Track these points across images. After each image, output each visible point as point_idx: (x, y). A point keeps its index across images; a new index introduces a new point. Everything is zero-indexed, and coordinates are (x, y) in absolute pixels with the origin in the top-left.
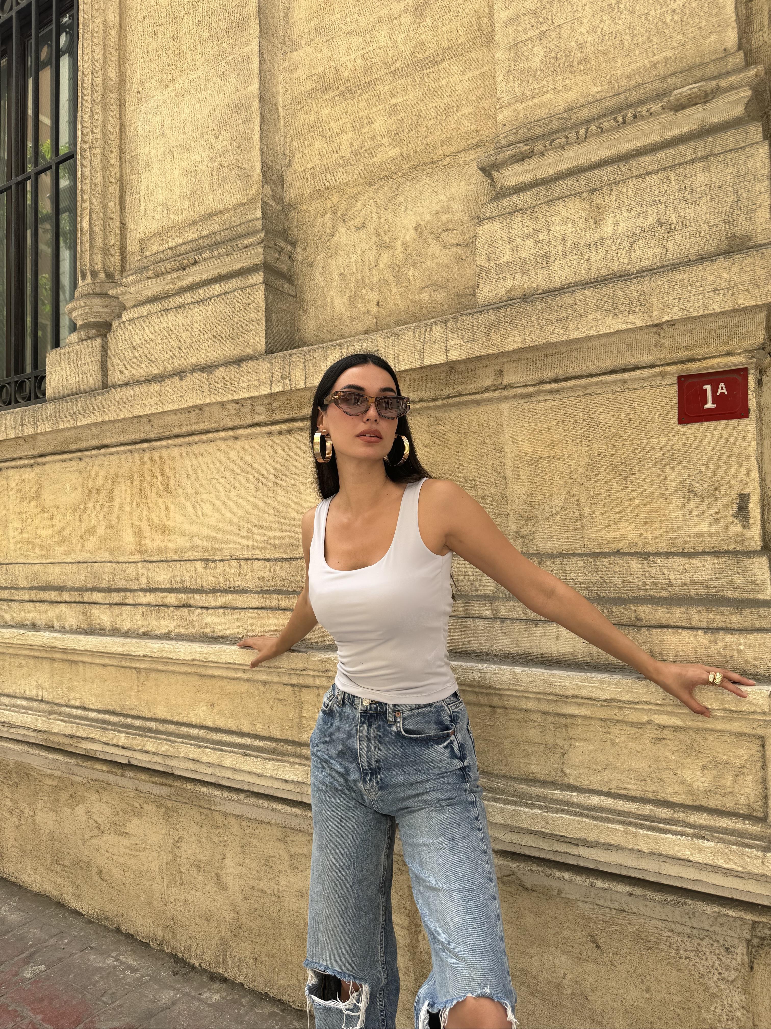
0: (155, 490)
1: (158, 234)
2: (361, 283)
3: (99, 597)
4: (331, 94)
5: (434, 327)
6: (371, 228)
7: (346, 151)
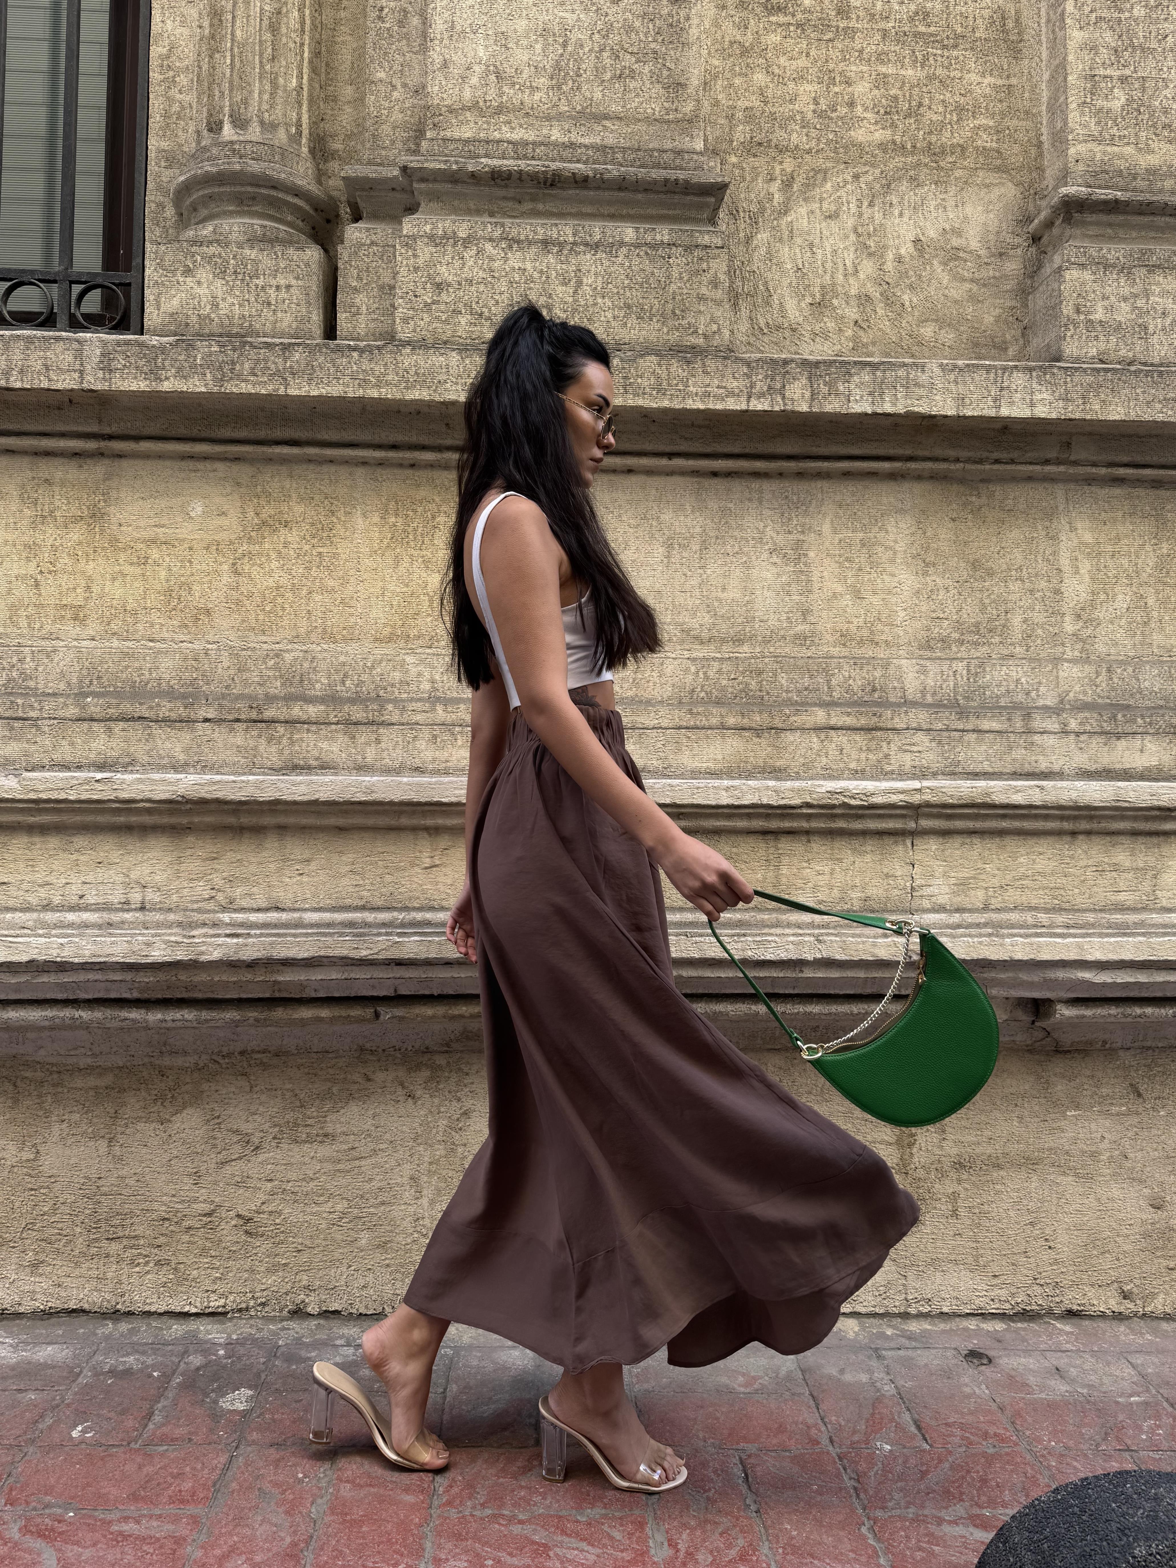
5: (1015, 374)
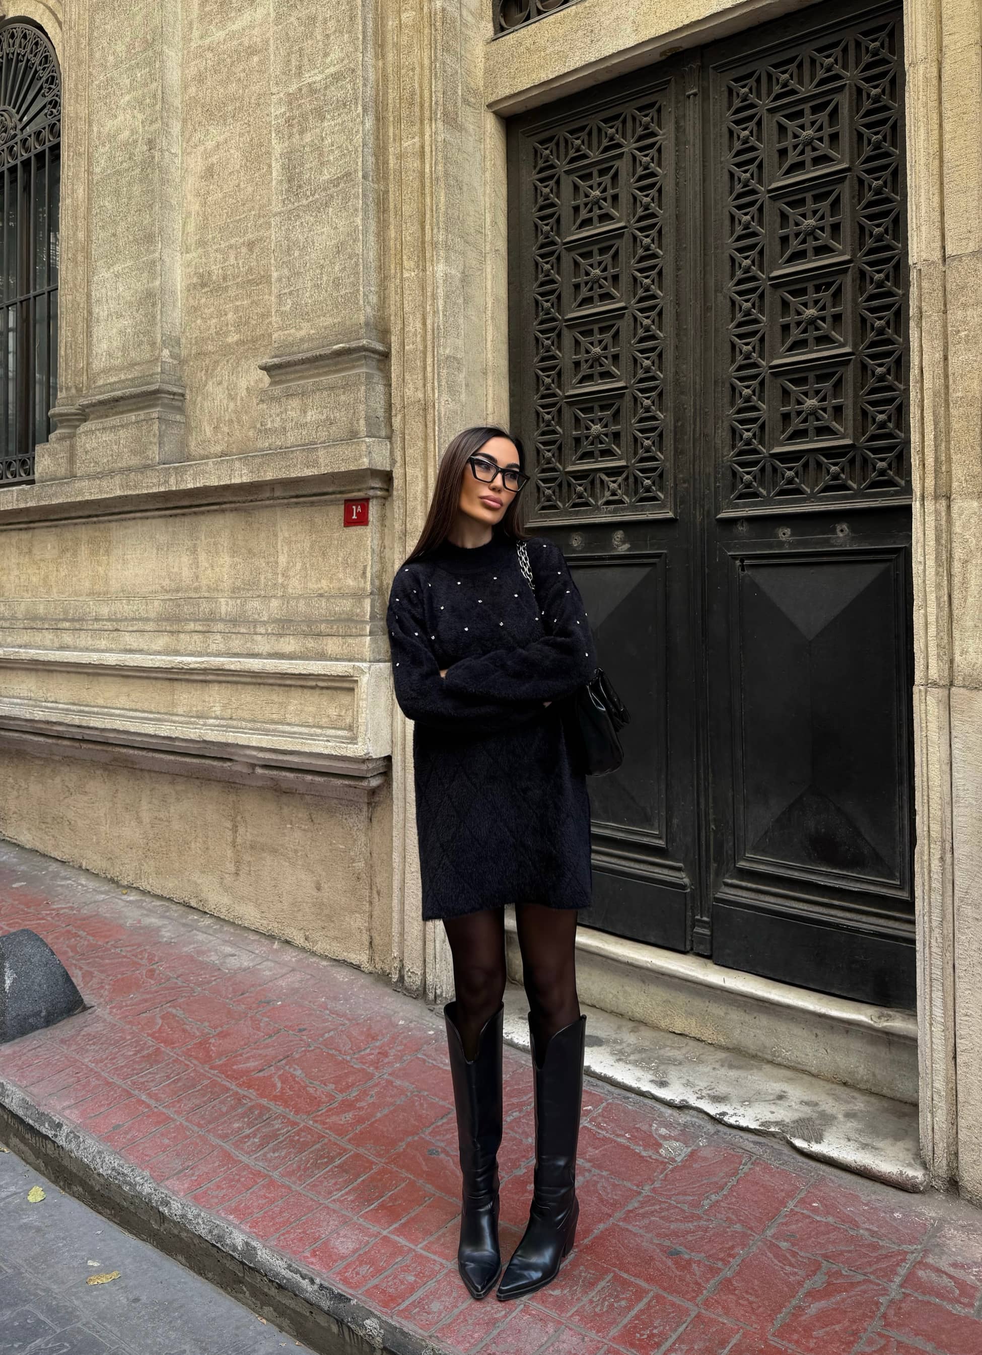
0: (102, 551)
1: (103, 371)
2: (219, 420)
3: (67, 625)
4: (206, 289)
6: (225, 384)
7: (213, 331)
